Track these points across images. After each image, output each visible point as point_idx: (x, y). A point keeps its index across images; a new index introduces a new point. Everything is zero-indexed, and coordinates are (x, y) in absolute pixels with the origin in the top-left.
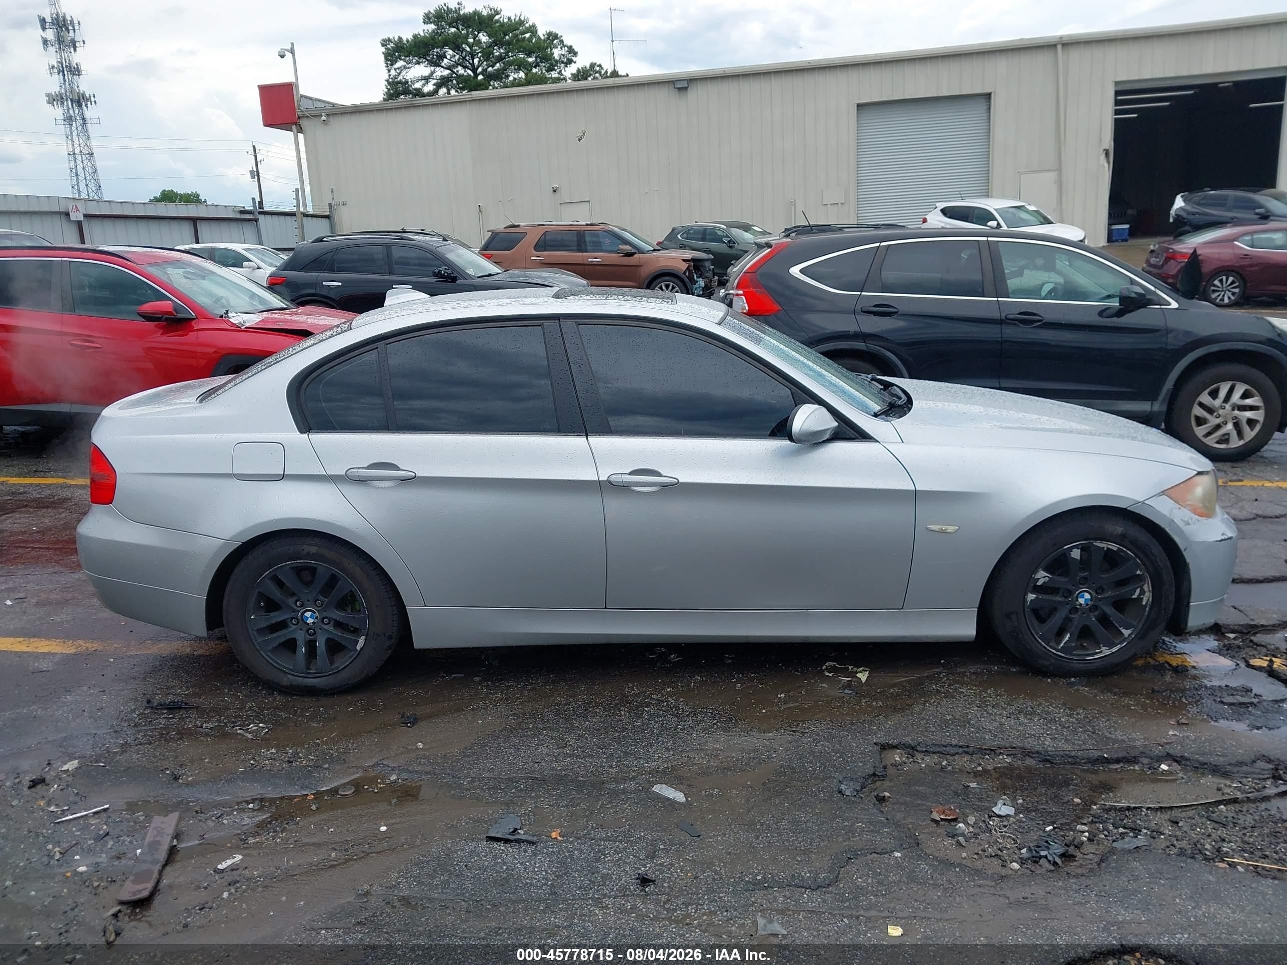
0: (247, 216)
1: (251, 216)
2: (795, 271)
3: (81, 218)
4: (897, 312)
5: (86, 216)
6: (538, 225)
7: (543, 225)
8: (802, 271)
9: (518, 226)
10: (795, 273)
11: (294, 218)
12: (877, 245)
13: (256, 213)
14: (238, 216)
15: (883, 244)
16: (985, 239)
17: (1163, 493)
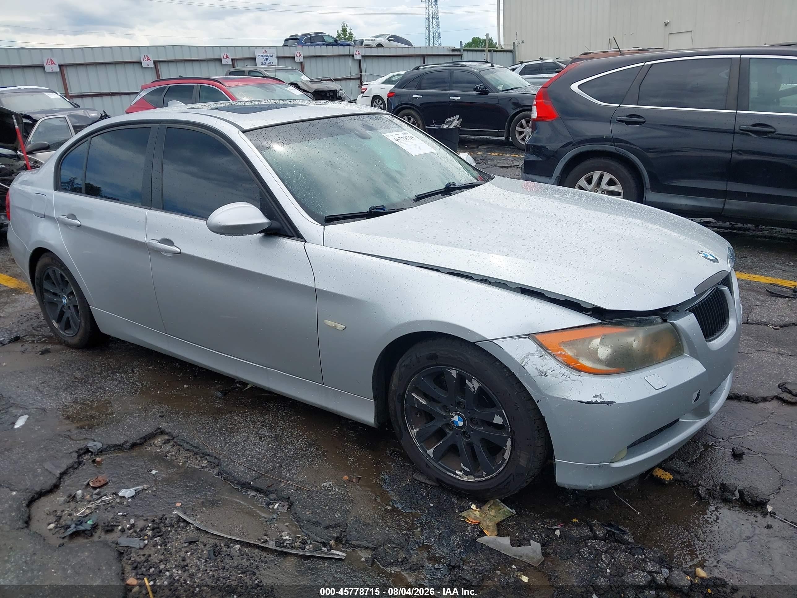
0: (456, 53)
1: (459, 53)
2: (575, 87)
3: (361, 58)
4: (644, 122)
5: (363, 57)
6: (604, 52)
7: (608, 52)
8: (579, 87)
9: (590, 53)
10: (575, 88)
11: (483, 53)
12: (642, 64)
13: (462, 51)
14: (451, 53)
15: (647, 63)
16: (739, 56)
17: (531, 336)
